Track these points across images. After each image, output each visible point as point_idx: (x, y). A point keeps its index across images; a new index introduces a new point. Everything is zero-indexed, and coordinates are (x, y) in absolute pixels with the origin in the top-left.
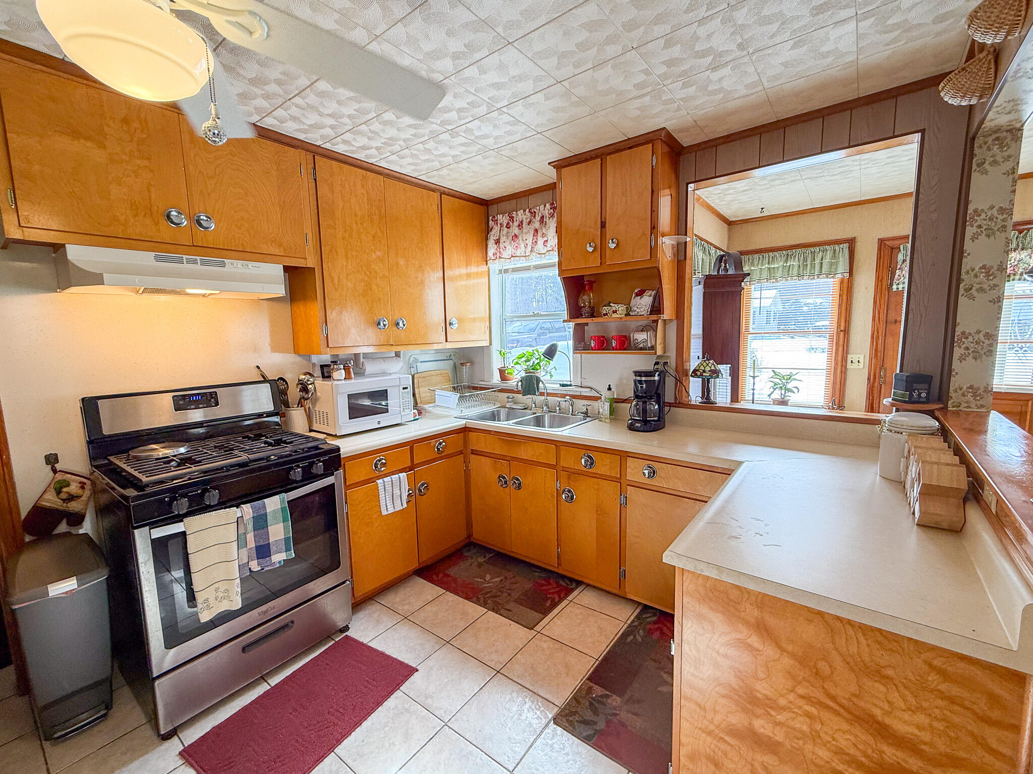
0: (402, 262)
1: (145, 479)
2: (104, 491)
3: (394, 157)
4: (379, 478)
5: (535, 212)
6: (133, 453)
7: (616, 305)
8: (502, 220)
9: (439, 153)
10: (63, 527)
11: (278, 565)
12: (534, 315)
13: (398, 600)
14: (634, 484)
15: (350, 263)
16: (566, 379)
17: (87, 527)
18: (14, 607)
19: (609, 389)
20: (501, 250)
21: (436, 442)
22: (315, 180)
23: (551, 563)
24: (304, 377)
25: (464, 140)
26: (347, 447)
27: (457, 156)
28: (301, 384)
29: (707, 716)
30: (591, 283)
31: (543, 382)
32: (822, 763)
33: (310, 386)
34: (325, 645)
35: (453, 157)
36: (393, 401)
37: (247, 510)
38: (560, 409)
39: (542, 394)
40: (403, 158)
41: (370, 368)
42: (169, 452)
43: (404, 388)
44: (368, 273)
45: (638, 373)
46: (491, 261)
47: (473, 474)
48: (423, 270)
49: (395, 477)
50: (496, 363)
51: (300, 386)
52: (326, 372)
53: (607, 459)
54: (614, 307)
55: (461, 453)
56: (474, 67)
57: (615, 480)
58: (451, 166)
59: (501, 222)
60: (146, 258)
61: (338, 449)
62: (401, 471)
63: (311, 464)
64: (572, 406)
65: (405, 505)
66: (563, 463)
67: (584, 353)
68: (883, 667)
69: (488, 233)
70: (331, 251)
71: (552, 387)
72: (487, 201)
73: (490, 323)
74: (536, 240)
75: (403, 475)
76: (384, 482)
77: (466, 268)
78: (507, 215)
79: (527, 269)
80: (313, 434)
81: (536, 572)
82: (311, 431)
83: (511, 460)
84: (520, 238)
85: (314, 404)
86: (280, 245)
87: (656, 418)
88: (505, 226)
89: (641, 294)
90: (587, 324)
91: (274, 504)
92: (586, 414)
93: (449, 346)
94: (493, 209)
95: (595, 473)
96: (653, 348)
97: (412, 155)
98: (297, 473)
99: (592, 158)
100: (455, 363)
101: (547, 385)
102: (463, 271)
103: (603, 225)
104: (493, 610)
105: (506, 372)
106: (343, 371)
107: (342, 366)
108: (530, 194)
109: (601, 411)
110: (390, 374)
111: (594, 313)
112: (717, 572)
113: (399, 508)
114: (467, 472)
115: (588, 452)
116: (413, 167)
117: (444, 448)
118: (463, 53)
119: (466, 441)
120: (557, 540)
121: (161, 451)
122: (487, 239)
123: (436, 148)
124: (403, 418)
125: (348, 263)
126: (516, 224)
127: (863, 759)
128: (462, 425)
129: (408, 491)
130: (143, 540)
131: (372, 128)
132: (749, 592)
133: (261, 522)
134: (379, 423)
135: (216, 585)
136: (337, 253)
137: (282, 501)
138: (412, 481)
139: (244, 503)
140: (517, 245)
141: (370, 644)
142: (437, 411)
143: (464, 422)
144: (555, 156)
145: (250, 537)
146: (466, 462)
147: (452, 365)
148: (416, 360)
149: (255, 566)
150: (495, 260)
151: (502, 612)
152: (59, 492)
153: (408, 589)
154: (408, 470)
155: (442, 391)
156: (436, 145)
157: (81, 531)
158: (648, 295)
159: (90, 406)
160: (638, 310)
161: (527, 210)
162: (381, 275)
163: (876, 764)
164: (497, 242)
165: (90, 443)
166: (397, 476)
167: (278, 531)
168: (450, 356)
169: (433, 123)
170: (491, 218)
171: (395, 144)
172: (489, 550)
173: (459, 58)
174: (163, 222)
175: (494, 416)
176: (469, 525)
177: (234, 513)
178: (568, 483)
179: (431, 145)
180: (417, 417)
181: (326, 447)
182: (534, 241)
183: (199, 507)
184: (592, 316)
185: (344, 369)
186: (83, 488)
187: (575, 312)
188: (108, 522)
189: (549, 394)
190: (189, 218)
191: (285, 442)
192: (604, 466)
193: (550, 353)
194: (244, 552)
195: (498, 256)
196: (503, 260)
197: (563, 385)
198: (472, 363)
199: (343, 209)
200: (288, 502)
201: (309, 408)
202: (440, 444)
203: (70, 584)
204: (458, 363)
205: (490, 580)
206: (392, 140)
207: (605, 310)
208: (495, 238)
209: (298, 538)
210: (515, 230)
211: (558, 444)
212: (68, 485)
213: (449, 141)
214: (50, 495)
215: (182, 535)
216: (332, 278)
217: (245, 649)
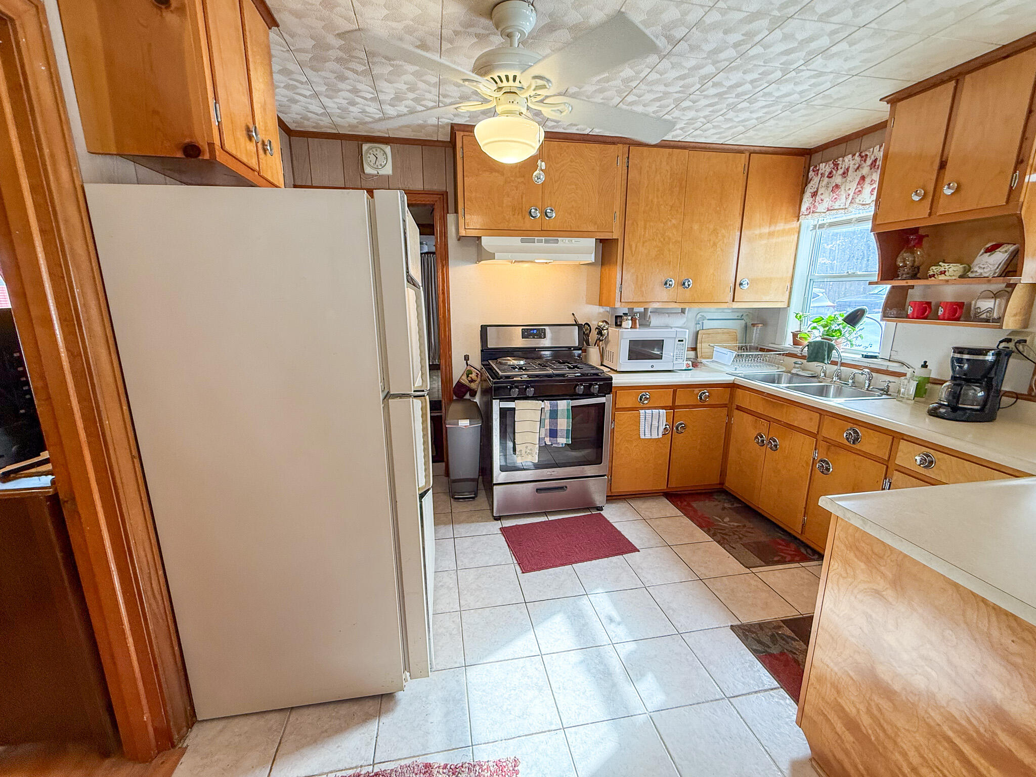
0: (696, 227)
1: (500, 373)
2: (485, 380)
3: (698, 132)
4: (642, 408)
5: (866, 155)
6: (499, 360)
7: (946, 265)
8: (824, 169)
9: (740, 119)
10: (467, 396)
11: (561, 446)
12: (849, 276)
13: (643, 507)
14: (903, 470)
15: (647, 233)
16: (875, 349)
17: (477, 400)
18: (447, 426)
19: (925, 366)
20: (816, 204)
21: (700, 391)
22: (628, 167)
23: (797, 529)
24: (601, 324)
25: (764, 103)
26: (618, 380)
27: (761, 117)
28: (599, 329)
29: (838, 648)
30: (921, 238)
31: (837, 351)
32: (932, 724)
33: (605, 331)
34: (585, 512)
35: (757, 119)
36: (668, 351)
37: (547, 405)
38: (853, 382)
39: (835, 363)
40: (706, 131)
41: (655, 320)
42: (516, 362)
43: (679, 341)
44: (662, 240)
45: (959, 350)
46: (804, 216)
47: (735, 428)
48: (718, 233)
49: (655, 411)
50: (792, 325)
51: (597, 330)
52: (618, 321)
53: (876, 437)
54: (944, 266)
55: (725, 406)
56: (758, 46)
57: (881, 461)
58: (758, 127)
59: (823, 171)
60: (516, 241)
61: (611, 379)
62: (663, 408)
63: (591, 385)
64: (870, 380)
65: (660, 436)
66: (825, 433)
67: (900, 322)
68: (1012, 654)
69: (806, 185)
70: (633, 224)
71: (848, 357)
72: (810, 149)
73: (792, 284)
74: (860, 189)
75: (663, 412)
76: (645, 413)
77: (770, 227)
78: (831, 162)
79: (849, 222)
80: (602, 368)
81: (778, 532)
82: (602, 365)
83: (769, 420)
84: (843, 188)
85: (606, 344)
86: (595, 223)
87: (978, 407)
88: (826, 176)
89: (991, 250)
90: (912, 287)
91: (563, 405)
92: (886, 391)
93: (735, 305)
94: (816, 157)
95: (860, 450)
96: (1000, 320)
97: (714, 127)
98: (581, 389)
99: (943, 82)
100: (746, 323)
101: (842, 354)
102: (766, 230)
103: (943, 165)
104: (718, 542)
105: (799, 336)
106: (630, 322)
107: (630, 318)
108: (865, 135)
109: (902, 390)
110: (671, 328)
111: (916, 273)
112: (861, 522)
113: (655, 436)
114: (728, 426)
115: (855, 426)
116: (718, 136)
117: (706, 397)
118: (743, 40)
119: (732, 397)
120: (805, 508)
121: (512, 362)
122: (803, 192)
123: (737, 116)
124: (675, 366)
125: (645, 232)
126: (840, 172)
127: (975, 735)
128: (730, 381)
129: (666, 425)
130: (497, 405)
131: (674, 115)
132: (892, 549)
133: (554, 414)
134: (652, 366)
135: (527, 445)
136: (638, 225)
137: (568, 405)
138: (672, 420)
139: (547, 400)
140: (836, 196)
141: (613, 524)
142: (712, 365)
143: (733, 378)
144: (889, 89)
145: (547, 421)
146: (729, 416)
147: (743, 325)
148: (704, 318)
149: (548, 441)
150: (808, 215)
151: (726, 546)
152: (468, 376)
153: (655, 504)
154: (669, 408)
155: (723, 349)
156: (736, 114)
157: (475, 401)
158: (1004, 250)
159: (484, 329)
160: (982, 271)
161: (857, 154)
162: (674, 241)
163: (986, 743)
164: (814, 194)
165: (482, 351)
166: (657, 411)
167: (564, 424)
168: (742, 315)
169: (729, 98)
170: (811, 168)
171: (696, 122)
172: (739, 501)
173: (740, 45)
174: (528, 216)
175: (772, 380)
176: (723, 473)
177: (539, 404)
178: (827, 453)
179: (731, 114)
180: (691, 368)
181: (602, 376)
182: (857, 190)
183: (523, 396)
184: (914, 276)
185: (632, 320)
186: (477, 376)
187: (889, 272)
188: (485, 399)
189: (843, 364)
190: (541, 213)
191: (578, 368)
192: (870, 444)
193: (853, 319)
194: (543, 431)
195: (812, 211)
196: (816, 214)
197: (867, 357)
198: (765, 324)
199: (647, 187)
200: (572, 407)
201: (603, 348)
202: (704, 393)
203: (467, 423)
204: (749, 324)
205: (728, 521)
206: (693, 120)
207: (934, 270)
208: (812, 191)
209: (575, 433)
210: (837, 179)
211: (822, 413)
212: (472, 374)
213: (748, 107)
214: (464, 377)
215: (513, 410)
216: (630, 246)
217: (538, 490)
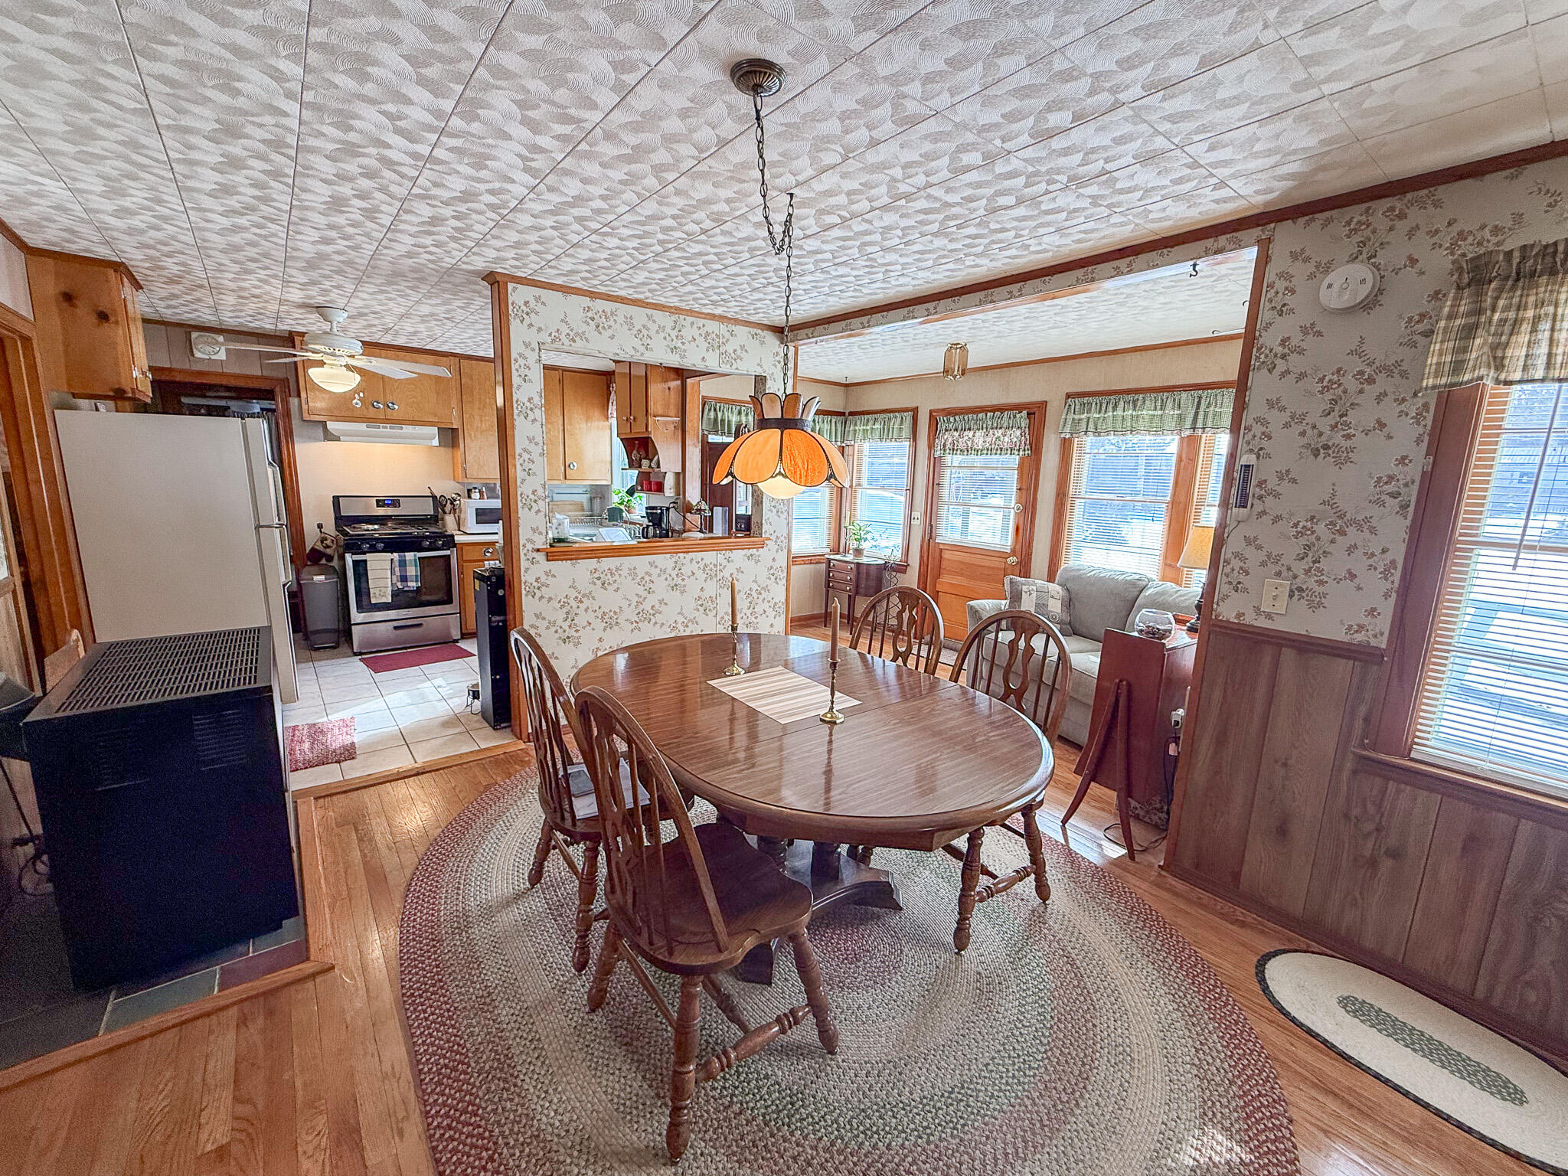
1: (352, 533)
2: (338, 543)
6: (352, 525)
10: (324, 561)
11: (412, 589)
15: (483, 425)
17: (334, 564)
22: (460, 374)
24: (455, 496)
26: (462, 539)
33: (457, 501)
37: (396, 556)
51: (451, 501)
52: (469, 494)
60: (362, 427)
61: (455, 537)
63: (436, 542)
70: (470, 417)
73: (611, 466)
77: (586, 424)
82: (459, 530)
85: (460, 513)
86: (436, 416)
91: (410, 556)
98: (427, 544)
107: (479, 492)
121: (367, 526)
125: (481, 424)
130: (349, 558)
133: (403, 563)
135: (380, 588)
136: (474, 418)
137: (415, 556)
139: (396, 552)
145: (397, 569)
147: (588, 498)
149: (399, 585)
152: (322, 542)
157: (332, 565)
159: (336, 500)
165: (336, 519)
167: (412, 571)
174: (370, 406)
177: (389, 556)
183: (373, 549)
186: (331, 541)
190: (384, 405)
194: (394, 577)
198: (602, 497)
199: (479, 390)
200: (419, 558)
201: (458, 515)
203: (322, 578)
209: (423, 578)
212: (326, 540)
214: (319, 543)
215: (365, 561)
216: (470, 435)
217: (396, 628)
